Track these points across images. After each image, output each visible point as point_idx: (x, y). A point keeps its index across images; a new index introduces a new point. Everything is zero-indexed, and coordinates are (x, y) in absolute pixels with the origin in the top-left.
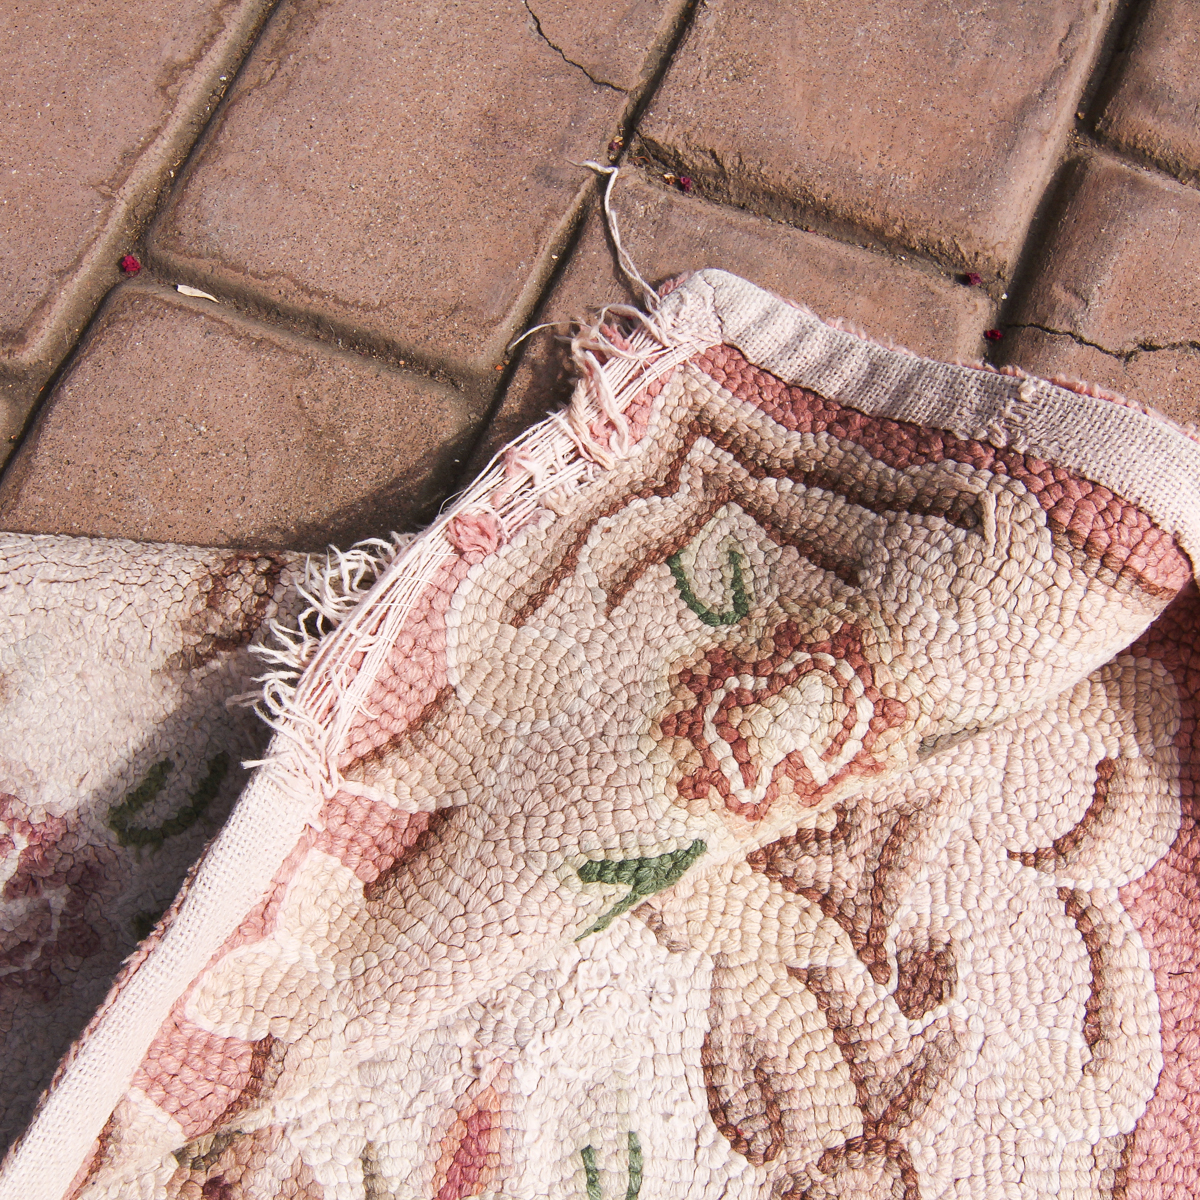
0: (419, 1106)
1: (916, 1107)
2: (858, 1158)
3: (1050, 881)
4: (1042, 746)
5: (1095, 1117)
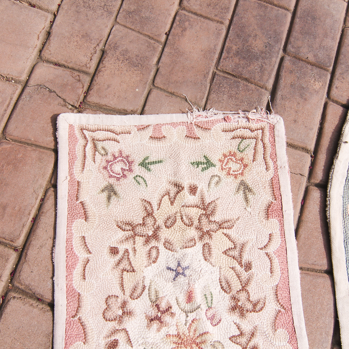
0: (182, 291)
1: (248, 284)
2: (241, 292)
3: (264, 251)
4: (261, 233)
5: (272, 283)
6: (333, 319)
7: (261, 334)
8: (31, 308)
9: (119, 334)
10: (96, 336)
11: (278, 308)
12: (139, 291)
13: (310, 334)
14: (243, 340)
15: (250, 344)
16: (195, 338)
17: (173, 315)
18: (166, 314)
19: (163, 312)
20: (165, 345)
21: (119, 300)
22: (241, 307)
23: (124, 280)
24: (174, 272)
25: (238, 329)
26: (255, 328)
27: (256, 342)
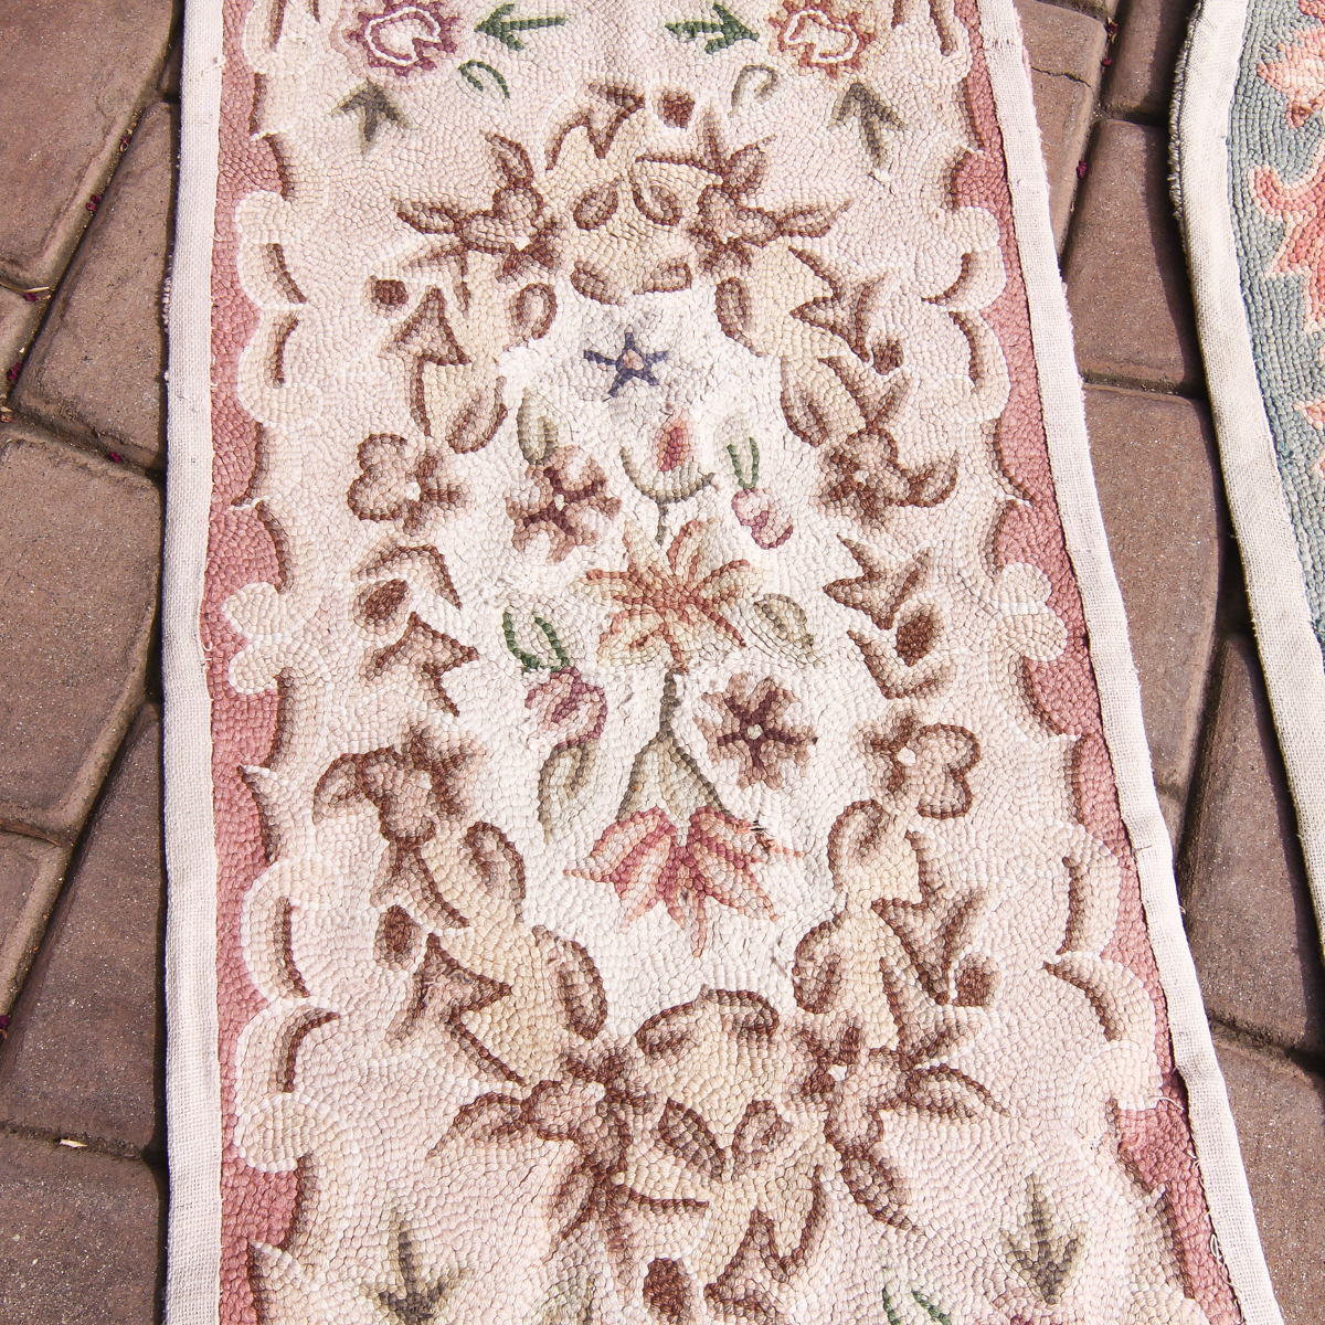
0: (644, 431)
1: (890, 414)
2: (865, 437)
3: (943, 309)
4: (933, 251)
5: (980, 411)
6: (1216, 543)
7: (945, 579)
8: (82, 477)
9: (408, 564)
10: (322, 568)
11: (1004, 494)
12: (484, 424)
13: (1130, 587)
14: (879, 595)
15: (902, 607)
16: (694, 585)
17: (610, 507)
18: (585, 502)
19: (574, 497)
20: (584, 606)
21: (409, 452)
22: (867, 488)
23: (426, 390)
24: (613, 367)
25: (858, 559)
26: (923, 559)
27: (925, 601)
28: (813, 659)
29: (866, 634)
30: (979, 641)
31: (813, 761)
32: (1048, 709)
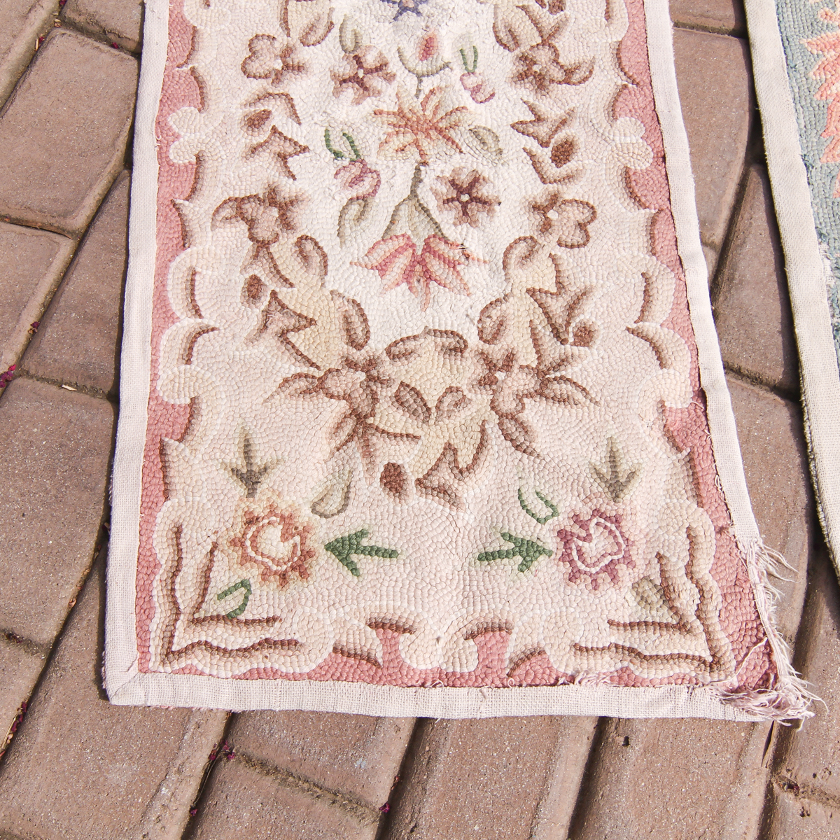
0: (412, 39)
1: (556, 35)
6: (747, 114)
7: (582, 124)
8: (96, 52)
9: (273, 102)
10: (225, 102)
11: (621, 80)
12: (321, 31)
13: (692, 136)
14: (543, 130)
15: (556, 136)
16: (435, 121)
17: (390, 78)
18: (375, 74)
19: (369, 72)
20: (371, 128)
21: (277, 44)
22: (540, 74)
23: (289, 14)
24: (397, 5)
25: (532, 111)
26: (571, 113)
27: (570, 134)
28: (502, 161)
29: (534, 150)
30: (600, 157)
31: (498, 214)
32: (639, 195)
